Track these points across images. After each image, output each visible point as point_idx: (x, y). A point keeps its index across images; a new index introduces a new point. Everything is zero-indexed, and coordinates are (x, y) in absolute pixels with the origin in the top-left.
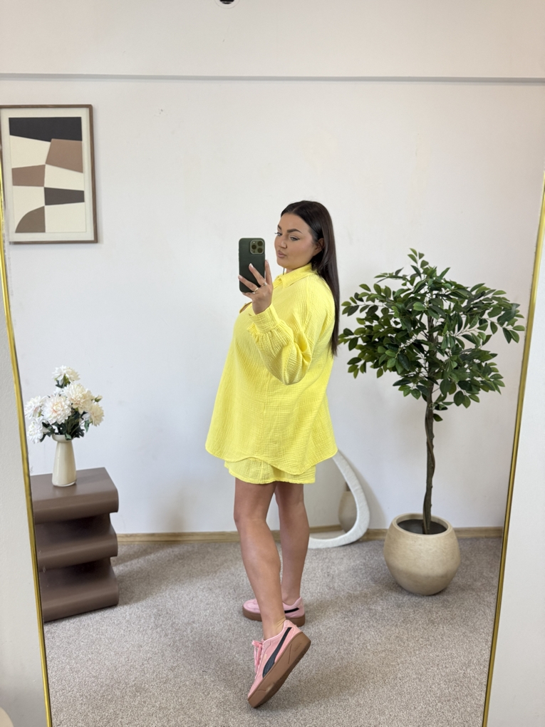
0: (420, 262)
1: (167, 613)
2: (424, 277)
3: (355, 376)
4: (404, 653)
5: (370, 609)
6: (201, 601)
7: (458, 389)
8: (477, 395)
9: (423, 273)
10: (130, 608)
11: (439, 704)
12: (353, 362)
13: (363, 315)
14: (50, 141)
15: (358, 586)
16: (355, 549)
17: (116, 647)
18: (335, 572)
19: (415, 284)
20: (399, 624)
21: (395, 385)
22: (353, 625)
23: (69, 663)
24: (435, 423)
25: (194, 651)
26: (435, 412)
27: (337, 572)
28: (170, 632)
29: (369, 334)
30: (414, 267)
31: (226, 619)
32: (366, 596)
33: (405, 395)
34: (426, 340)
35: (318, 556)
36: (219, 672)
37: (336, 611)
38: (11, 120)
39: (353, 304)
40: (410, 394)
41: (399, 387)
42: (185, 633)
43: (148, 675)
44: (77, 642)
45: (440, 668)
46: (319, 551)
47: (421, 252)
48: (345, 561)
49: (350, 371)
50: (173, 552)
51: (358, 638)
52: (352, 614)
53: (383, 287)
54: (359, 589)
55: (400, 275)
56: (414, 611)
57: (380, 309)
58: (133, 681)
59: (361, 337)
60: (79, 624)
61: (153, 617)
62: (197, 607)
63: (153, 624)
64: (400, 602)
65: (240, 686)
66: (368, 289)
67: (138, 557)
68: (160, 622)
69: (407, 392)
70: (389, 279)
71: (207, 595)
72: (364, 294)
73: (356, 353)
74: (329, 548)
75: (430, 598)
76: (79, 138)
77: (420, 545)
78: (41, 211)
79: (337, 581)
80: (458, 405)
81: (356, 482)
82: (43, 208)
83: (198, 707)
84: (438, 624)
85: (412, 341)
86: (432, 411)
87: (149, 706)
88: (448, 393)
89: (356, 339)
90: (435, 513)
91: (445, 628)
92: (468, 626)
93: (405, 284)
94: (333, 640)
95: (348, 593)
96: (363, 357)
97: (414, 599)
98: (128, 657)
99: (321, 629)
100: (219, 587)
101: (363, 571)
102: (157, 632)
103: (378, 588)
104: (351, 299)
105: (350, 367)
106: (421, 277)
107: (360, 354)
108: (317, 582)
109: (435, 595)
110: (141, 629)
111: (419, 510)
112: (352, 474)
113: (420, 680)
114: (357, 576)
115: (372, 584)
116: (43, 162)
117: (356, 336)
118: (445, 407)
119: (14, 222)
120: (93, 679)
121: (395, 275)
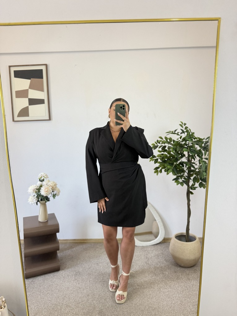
0: (184, 127)
1: (80, 274)
2: (186, 133)
3: (157, 174)
4: (176, 293)
5: (164, 273)
6: (94, 269)
7: (200, 181)
9: (186, 132)
10: (65, 272)
12: (156, 169)
13: (160, 149)
14: (30, 79)
16: (159, 246)
17: (59, 288)
18: (149, 256)
19: (182, 139)
20: (175, 280)
21: (173, 180)
23: (40, 295)
24: (191, 195)
25: (90, 290)
26: (191, 190)
27: (150, 256)
28: (80, 282)
29: (162, 157)
30: (182, 130)
32: (161, 268)
33: (177, 185)
34: (186, 161)
35: (143, 250)
36: (100, 300)
37: (149, 274)
38: (15, 72)
39: (156, 145)
40: (179, 184)
41: (175, 181)
42: (86, 282)
43: (71, 300)
44: (43, 286)
45: (191, 299)
46: (143, 247)
47: (185, 123)
48: (154, 251)
49: (155, 172)
50: (83, 247)
51: (157, 286)
52: (156, 275)
53: (168, 137)
54: (159, 264)
55: (176, 132)
56: (182, 274)
57: (167, 147)
58: (65, 303)
59: (160, 158)
60: (44, 278)
61: (74, 275)
62: (92, 271)
63: (74, 279)
64: (176, 270)
65: (108, 305)
66: (162, 139)
67: (68, 249)
68: (77, 278)
69: (178, 183)
70: (171, 134)
71: (96, 266)
72: (161, 141)
73: (157, 165)
74: (147, 246)
75: (189, 269)
76: (42, 78)
77: (184, 247)
79: (150, 261)
80: (200, 187)
81: (159, 218)
82: (28, 106)
83: (90, 314)
84: (191, 280)
85: (180, 161)
86: (189, 190)
88: (196, 183)
89: (157, 159)
90: (191, 232)
93: (178, 139)
94: (147, 287)
95: (154, 266)
96: (160, 167)
97: (184, 269)
98: (64, 292)
100: (101, 263)
101: (162, 256)
102: (75, 282)
103: (167, 264)
104: (155, 142)
105: (155, 171)
106: (184, 133)
107: (159, 165)
108: (142, 261)
109: (191, 267)
110: (69, 281)
111: (184, 231)
112: (157, 215)
113: (181, 304)
114: (159, 258)
115: (165, 262)
116: (28, 88)
117: (157, 158)
118: (195, 189)
119: (16, 113)
120: (49, 301)
121: (174, 132)
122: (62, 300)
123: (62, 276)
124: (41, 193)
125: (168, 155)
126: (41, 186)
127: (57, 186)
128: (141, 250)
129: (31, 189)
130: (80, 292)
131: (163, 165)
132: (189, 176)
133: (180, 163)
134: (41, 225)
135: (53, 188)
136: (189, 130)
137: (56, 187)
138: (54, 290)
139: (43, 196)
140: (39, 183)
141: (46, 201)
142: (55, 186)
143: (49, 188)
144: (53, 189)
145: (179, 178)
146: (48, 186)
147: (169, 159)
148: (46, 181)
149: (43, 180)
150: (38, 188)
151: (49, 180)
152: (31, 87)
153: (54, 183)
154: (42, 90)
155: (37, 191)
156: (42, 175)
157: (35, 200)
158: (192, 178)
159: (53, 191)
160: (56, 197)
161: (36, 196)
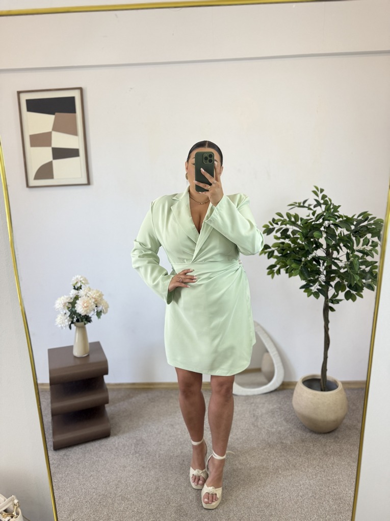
0: (320, 195)
1: (143, 443)
2: (323, 207)
3: (273, 277)
4: (305, 477)
5: (282, 443)
6: (166, 434)
7: (348, 289)
8: (361, 293)
9: (323, 204)
10: (118, 438)
11: (328, 516)
12: (271, 267)
13: (279, 235)
14: (53, 114)
15: (274, 425)
16: (274, 397)
17: (109, 467)
18: (258, 413)
19: (316, 215)
20: (302, 454)
21: (301, 288)
22: (269, 455)
23: (78, 479)
24: (330, 312)
26: (330, 304)
27: (260, 414)
28: (144, 457)
29: (282, 249)
30: (316, 200)
31: (182, 448)
32: (279, 433)
33: (309, 296)
34: (324, 255)
35: (247, 401)
36: (177, 488)
37: (258, 444)
39: (271, 227)
40: (312, 296)
41: (304, 289)
42: (154, 458)
43: (129, 488)
44: (84, 463)
45: (330, 489)
46: (247, 397)
47: (322, 188)
48: (266, 405)
49: (269, 274)
50: (147, 396)
51: (273, 465)
52: (270, 446)
53: (292, 212)
54: (275, 427)
55: (306, 205)
56: (313, 445)
57: (290, 231)
58: (120, 492)
59: (277, 249)
60: (84, 449)
61: (133, 445)
62: (163, 439)
63: (133, 451)
65: (191, 498)
66: (282, 216)
67: (124, 400)
68: (138, 450)
69: (310, 293)
70: (297, 208)
71: (170, 430)
72: (279, 220)
73: (273, 261)
74: (255, 395)
75: (326, 435)
76: (74, 111)
77: (318, 399)
78: (50, 163)
79: (260, 421)
80: (347, 299)
81: (274, 349)
82: (52, 162)
83: (162, 513)
84: (331, 455)
85: (314, 254)
86: (328, 304)
87: (130, 511)
88: (340, 292)
89: (273, 252)
90: (330, 375)
91: (335, 459)
92: (352, 457)
93: (309, 216)
95: (267, 430)
96: (278, 264)
97: (314, 436)
98: (117, 475)
99: (248, 457)
100: (178, 424)
101: (279, 413)
102: (136, 457)
104: (270, 223)
105: (268, 272)
106: (321, 207)
107: (276, 262)
108: (246, 421)
109: (329, 432)
110: (126, 454)
111: (318, 372)
112: (271, 343)
113: (315, 498)
114: (274, 417)
115: (284, 423)
116: (50, 130)
117: (273, 249)
118: (338, 302)
119: (32, 173)
120: (94, 490)
121: (302, 204)
122: (115, 487)
123: (114, 446)
124: (76, 311)
125: (292, 245)
126: (77, 298)
127: (104, 297)
128: (244, 402)
129: (60, 303)
130: (144, 474)
131: (283, 262)
132: (329, 280)
133: (314, 259)
134: (78, 362)
135: (96, 301)
136: (328, 200)
137: (102, 299)
138: (102, 470)
139: (80, 315)
140: (73, 293)
141: (86, 322)
142: (99, 299)
143: (90, 301)
144: (96, 303)
145: (311, 284)
146: (89, 298)
147: (293, 251)
148: (85, 289)
149: (79, 288)
150: (72, 300)
151: (89, 287)
152: (56, 128)
153: (98, 292)
154: (75, 133)
155: (70, 306)
156: (77, 278)
157: (66, 320)
158: (333, 283)
159: (96, 306)
160: (101, 317)
161: (69, 313)
